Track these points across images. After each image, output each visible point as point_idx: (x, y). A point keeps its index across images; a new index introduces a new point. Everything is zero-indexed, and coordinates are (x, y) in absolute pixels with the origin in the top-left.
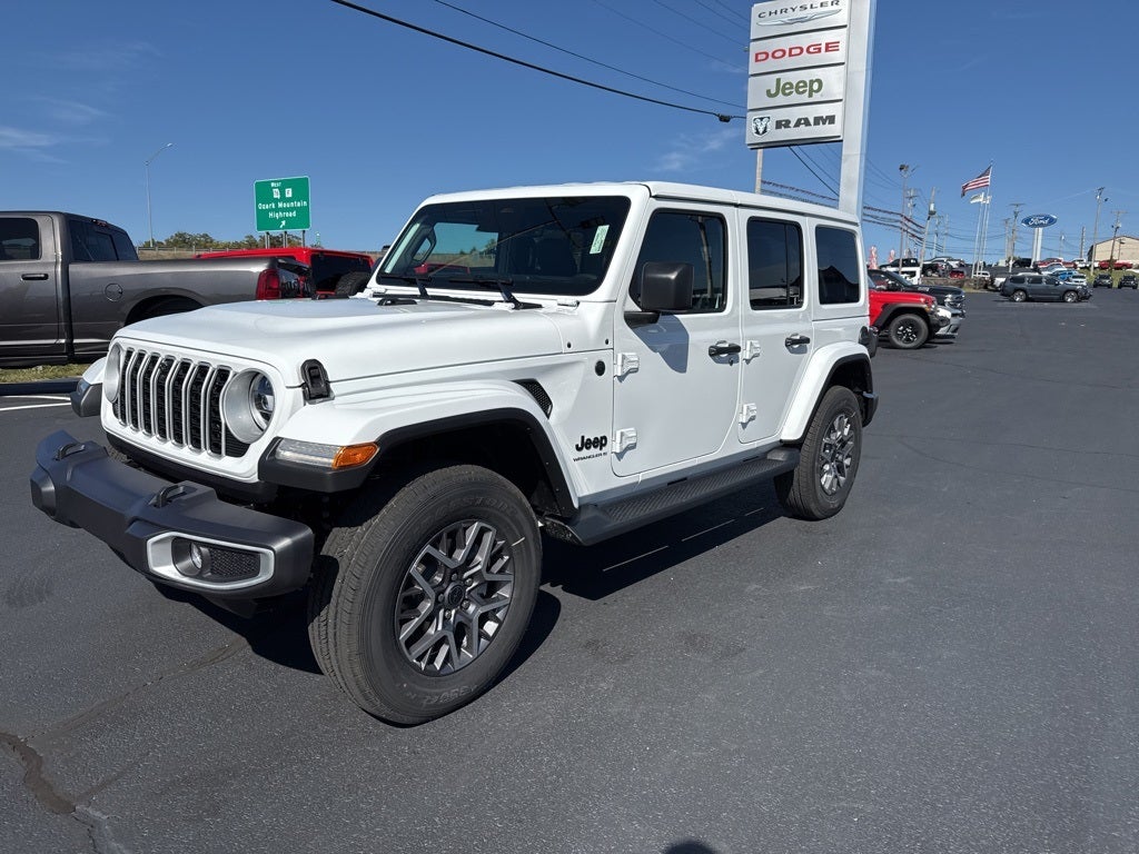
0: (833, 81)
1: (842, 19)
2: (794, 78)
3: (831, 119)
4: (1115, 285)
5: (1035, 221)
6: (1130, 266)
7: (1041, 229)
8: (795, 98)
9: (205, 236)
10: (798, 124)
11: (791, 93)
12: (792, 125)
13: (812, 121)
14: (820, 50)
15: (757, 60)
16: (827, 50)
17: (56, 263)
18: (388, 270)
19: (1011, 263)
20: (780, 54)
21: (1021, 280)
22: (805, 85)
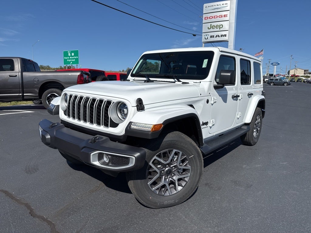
0: (226, 25)
1: (228, 8)
2: (215, 24)
3: (225, 35)
4: (296, 81)
5: (274, 64)
6: (298, 76)
7: (276, 66)
8: (215, 30)
9: (48, 66)
10: (216, 37)
11: (214, 28)
12: (215, 37)
13: (220, 36)
14: (222, 17)
15: (205, 19)
16: (224, 17)
17: (19, 72)
18: (134, 73)
19: (268, 75)
20: (211, 18)
21: (272, 79)
22: (218, 26)
